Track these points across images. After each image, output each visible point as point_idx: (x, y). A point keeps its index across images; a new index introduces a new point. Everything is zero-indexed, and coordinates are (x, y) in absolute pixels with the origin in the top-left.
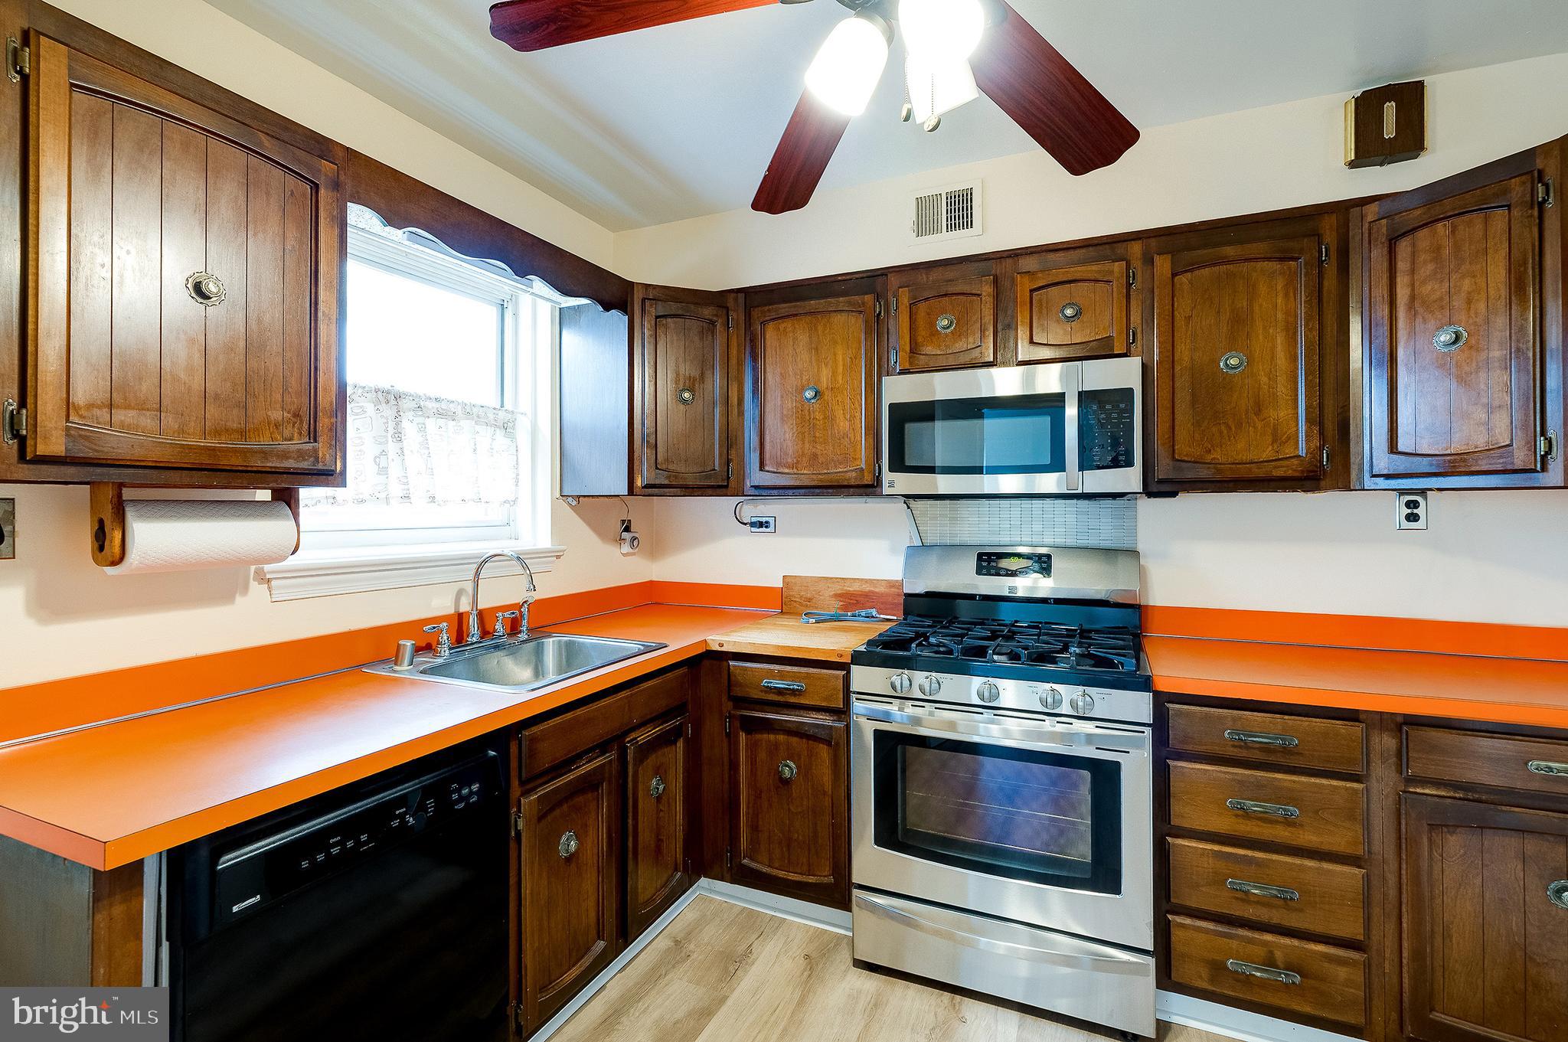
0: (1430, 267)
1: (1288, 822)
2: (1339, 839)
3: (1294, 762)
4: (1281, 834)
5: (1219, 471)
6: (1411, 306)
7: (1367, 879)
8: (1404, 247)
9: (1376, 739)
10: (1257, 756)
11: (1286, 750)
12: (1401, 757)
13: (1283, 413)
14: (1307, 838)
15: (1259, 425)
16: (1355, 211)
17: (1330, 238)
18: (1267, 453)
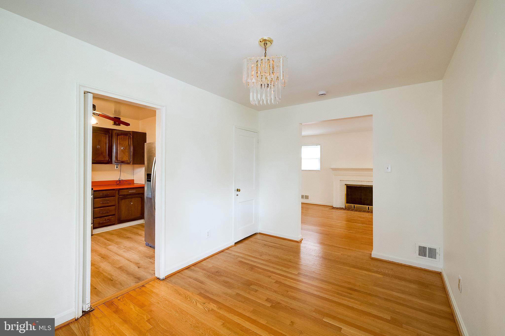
0: (121, 140)
1: (108, 203)
2: (113, 204)
3: (108, 196)
4: (107, 205)
5: (97, 161)
6: (119, 144)
7: (115, 207)
8: (119, 137)
9: (116, 192)
10: (105, 196)
11: (108, 195)
12: (119, 193)
13: (105, 154)
14: (110, 204)
15: (102, 155)
16: (113, 130)
17: (111, 133)
18: (103, 159)
